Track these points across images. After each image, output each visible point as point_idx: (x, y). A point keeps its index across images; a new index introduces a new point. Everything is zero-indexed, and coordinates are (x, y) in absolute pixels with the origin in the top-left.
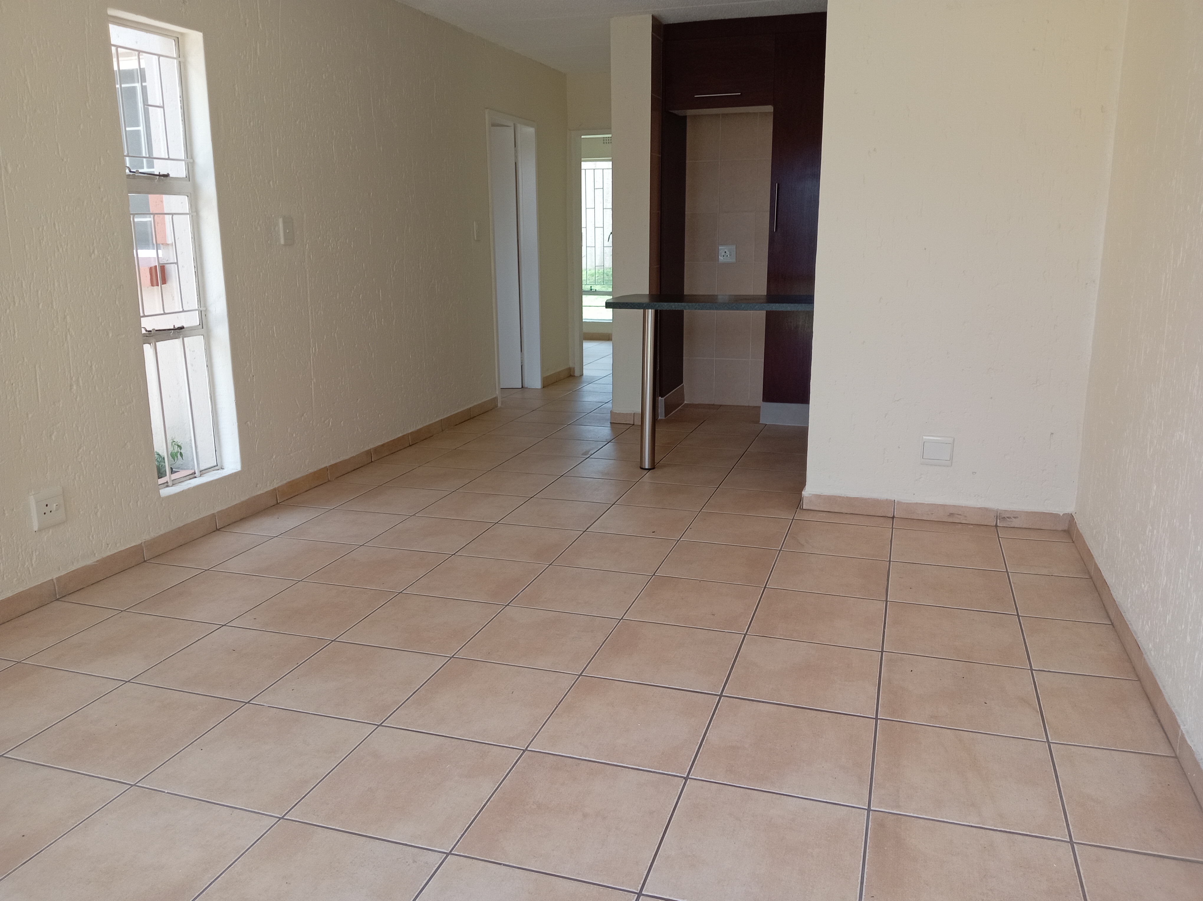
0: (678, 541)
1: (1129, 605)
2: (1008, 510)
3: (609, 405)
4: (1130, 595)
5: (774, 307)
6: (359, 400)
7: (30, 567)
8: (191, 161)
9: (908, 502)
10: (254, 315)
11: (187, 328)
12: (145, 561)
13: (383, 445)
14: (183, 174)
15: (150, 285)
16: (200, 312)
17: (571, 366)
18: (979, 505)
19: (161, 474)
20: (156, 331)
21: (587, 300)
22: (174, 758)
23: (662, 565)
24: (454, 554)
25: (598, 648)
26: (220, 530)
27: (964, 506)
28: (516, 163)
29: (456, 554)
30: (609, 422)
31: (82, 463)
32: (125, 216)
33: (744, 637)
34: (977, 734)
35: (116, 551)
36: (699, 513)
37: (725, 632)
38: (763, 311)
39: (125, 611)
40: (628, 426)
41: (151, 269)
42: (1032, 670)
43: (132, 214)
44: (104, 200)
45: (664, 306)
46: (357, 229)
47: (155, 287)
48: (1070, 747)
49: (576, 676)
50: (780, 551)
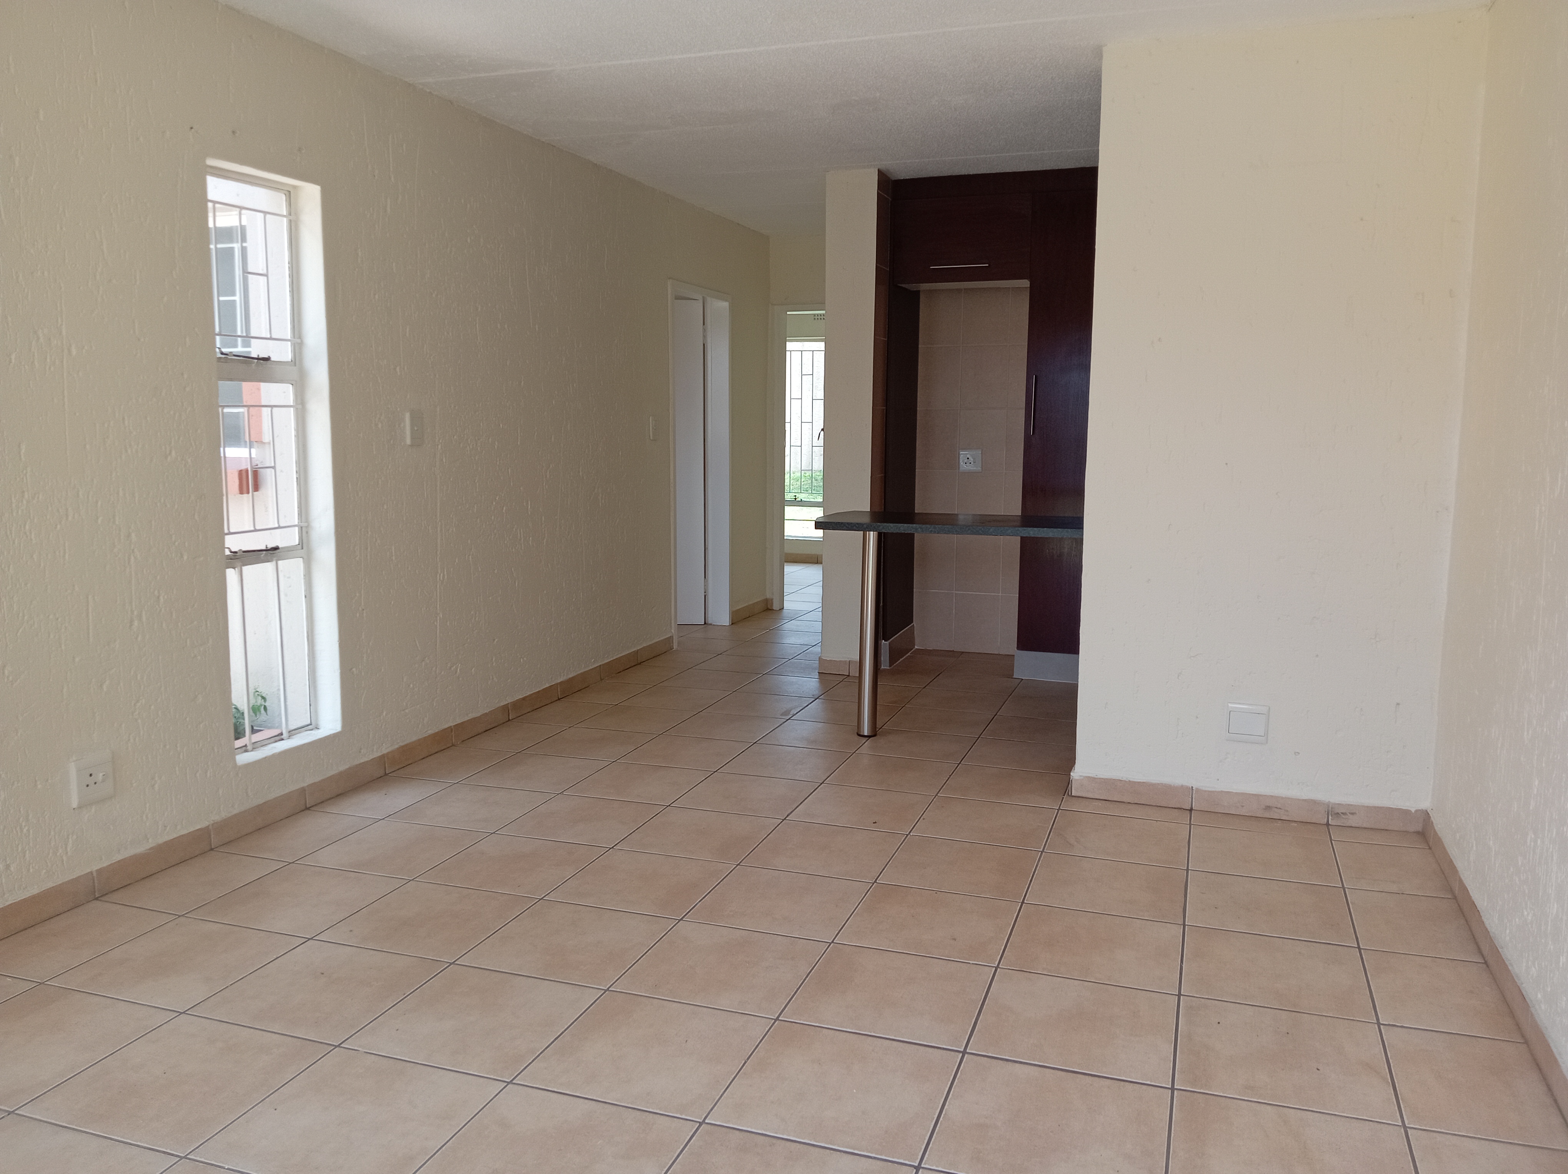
0: (907, 835)
1: (1508, 938)
2: (1343, 803)
3: (818, 649)
4: (1508, 925)
5: (1031, 532)
6: (496, 640)
7: (64, 856)
8: (299, 341)
9: (1210, 789)
10: (368, 533)
11: (282, 548)
12: (212, 849)
13: (524, 699)
14: (288, 356)
15: (239, 492)
16: (300, 528)
17: (768, 597)
18: (1305, 796)
19: (239, 733)
20: (244, 552)
21: (790, 512)
22: (238, 1120)
23: (886, 869)
24: (613, 847)
25: (800, 983)
26: (310, 809)
27: (1284, 796)
28: (704, 345)
29: (614, 848)
30: (817, 671)
31: (139, 721)
32: (212, 408)
33: (996, 971)
34: (1307, 1113)
35: (175, 836)
36: (934, 798)
37: (969, 963)
38: (1018, 537)
39: (183, 915)
40: (842, 678)
41: (240, 472)
42: (1379, 1024)
43: (221, 406)
44: (188, 389)
45: (890, 528)
46: (503, 427)
47: (245, 495)
48: (1435, 1134)
49: (771, 1020)
50: (1042, 852)
